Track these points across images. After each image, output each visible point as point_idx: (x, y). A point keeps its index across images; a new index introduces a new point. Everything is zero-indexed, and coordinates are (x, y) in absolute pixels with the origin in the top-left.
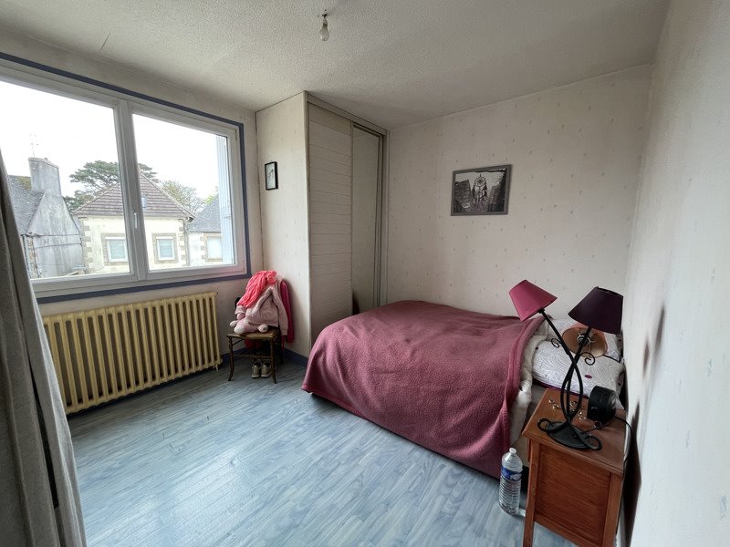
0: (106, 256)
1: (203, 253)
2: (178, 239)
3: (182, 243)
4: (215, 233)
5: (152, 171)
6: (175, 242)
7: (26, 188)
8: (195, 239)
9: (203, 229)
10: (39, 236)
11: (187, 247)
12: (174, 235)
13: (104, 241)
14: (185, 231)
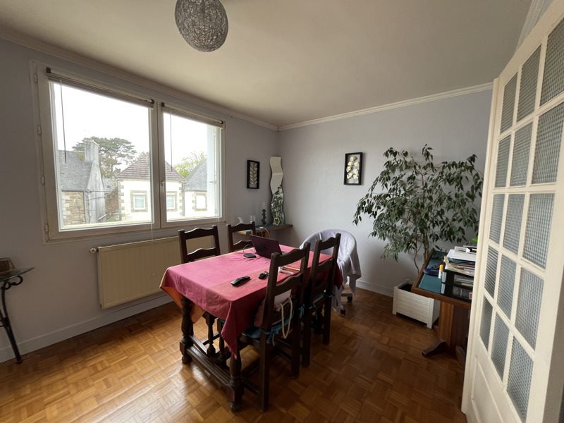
0: (132, 206)
1: (194, 205)
2: (178, 195)
3: (181, 198)
4: (203, 192)
5: (132, 145)
6: (176, 197)
7: (81, 160)
8: (189, 196)
9: (194, 189)
10: (91, 192)
11: (183, 201)
12: (176, 192)
13: (132, 196)
14: (183, 190)
